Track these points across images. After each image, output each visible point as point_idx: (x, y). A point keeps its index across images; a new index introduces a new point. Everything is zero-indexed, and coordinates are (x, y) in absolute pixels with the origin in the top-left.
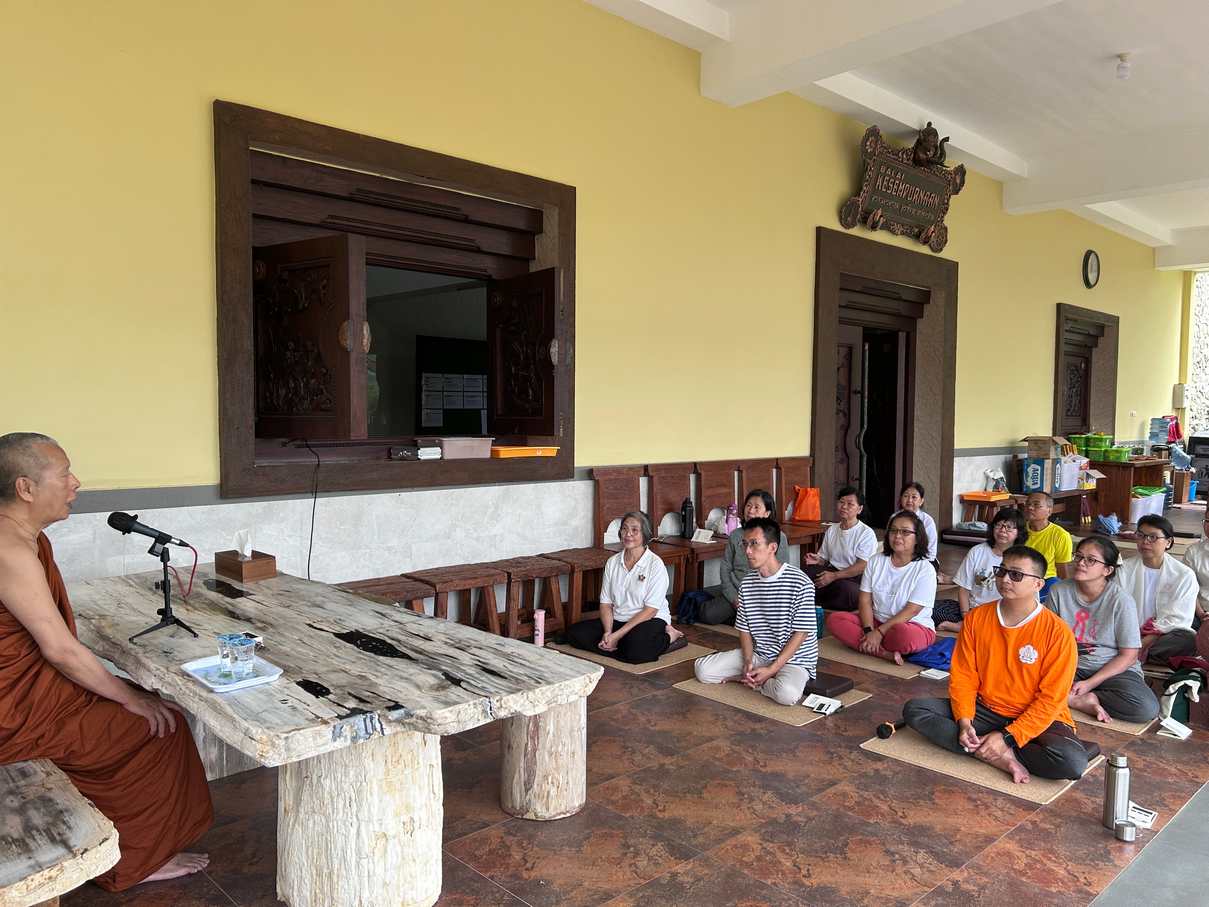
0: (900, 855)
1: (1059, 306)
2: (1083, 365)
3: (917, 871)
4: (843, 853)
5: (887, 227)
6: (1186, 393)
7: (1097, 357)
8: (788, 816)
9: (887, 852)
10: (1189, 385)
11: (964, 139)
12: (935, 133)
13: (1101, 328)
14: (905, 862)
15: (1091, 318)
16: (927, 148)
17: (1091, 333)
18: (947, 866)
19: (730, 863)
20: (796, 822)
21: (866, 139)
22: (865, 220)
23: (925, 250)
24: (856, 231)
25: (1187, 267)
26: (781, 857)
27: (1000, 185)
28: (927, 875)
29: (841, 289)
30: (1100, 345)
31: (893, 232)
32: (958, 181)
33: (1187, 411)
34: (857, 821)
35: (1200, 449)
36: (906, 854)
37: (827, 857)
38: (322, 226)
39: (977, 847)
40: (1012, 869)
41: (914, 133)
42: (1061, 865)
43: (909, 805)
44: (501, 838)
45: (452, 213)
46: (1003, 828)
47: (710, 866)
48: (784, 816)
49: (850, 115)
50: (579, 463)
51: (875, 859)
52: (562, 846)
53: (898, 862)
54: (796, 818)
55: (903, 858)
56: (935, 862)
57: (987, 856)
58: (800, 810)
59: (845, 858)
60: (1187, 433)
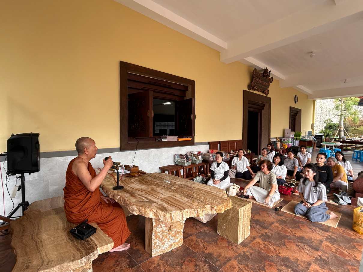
0: (301, 246)
1: (290, 107)
2: (294, 120)
3: (307, 252)
4: (285, 245)
5: (257, 90)
6: (314, 126)
7: (297, 118)
9: (296, 245)
10: (314, 124)
11: (274, 72)
12: (268, 70)
13: (298, 112)
14: (303, 249)
15: (296, 110)
16: (266, 73)
17: (296, 113)
18: (314, 250)
19: (257, 248)
21: (254, 71)
22: (253, 89)
23: (264, 95)
24: (251, 91)
25: (314, 99)
27: (279, 81)
28: (311, 253)
29: (249, 104)
30: (297, 115)
31: (259, 91)
33: (314, 129)
34: (284, 235)
35: (317, 137)
36: (302, 246)
37: (282, 247)
38: (142, 89)
39: (319, 244)
40: (333, 251)
41: (263, 70)
42: (344, 250)
43: (295, 230)
44: (196, 239)
45: (169, 86)
46: (323, 237)
47: (252, 249)
48: (265, 233)
49: (250, 66)
50: (195, 141)
51: (294, 247)
52: (212, 242)
53: (301, 249)
54: (268, 234)
55: (302, 247)
56: (311, 249)
57: (324, 247)
58: (268, 231)
59: (287, 247)
60: (314, 134)
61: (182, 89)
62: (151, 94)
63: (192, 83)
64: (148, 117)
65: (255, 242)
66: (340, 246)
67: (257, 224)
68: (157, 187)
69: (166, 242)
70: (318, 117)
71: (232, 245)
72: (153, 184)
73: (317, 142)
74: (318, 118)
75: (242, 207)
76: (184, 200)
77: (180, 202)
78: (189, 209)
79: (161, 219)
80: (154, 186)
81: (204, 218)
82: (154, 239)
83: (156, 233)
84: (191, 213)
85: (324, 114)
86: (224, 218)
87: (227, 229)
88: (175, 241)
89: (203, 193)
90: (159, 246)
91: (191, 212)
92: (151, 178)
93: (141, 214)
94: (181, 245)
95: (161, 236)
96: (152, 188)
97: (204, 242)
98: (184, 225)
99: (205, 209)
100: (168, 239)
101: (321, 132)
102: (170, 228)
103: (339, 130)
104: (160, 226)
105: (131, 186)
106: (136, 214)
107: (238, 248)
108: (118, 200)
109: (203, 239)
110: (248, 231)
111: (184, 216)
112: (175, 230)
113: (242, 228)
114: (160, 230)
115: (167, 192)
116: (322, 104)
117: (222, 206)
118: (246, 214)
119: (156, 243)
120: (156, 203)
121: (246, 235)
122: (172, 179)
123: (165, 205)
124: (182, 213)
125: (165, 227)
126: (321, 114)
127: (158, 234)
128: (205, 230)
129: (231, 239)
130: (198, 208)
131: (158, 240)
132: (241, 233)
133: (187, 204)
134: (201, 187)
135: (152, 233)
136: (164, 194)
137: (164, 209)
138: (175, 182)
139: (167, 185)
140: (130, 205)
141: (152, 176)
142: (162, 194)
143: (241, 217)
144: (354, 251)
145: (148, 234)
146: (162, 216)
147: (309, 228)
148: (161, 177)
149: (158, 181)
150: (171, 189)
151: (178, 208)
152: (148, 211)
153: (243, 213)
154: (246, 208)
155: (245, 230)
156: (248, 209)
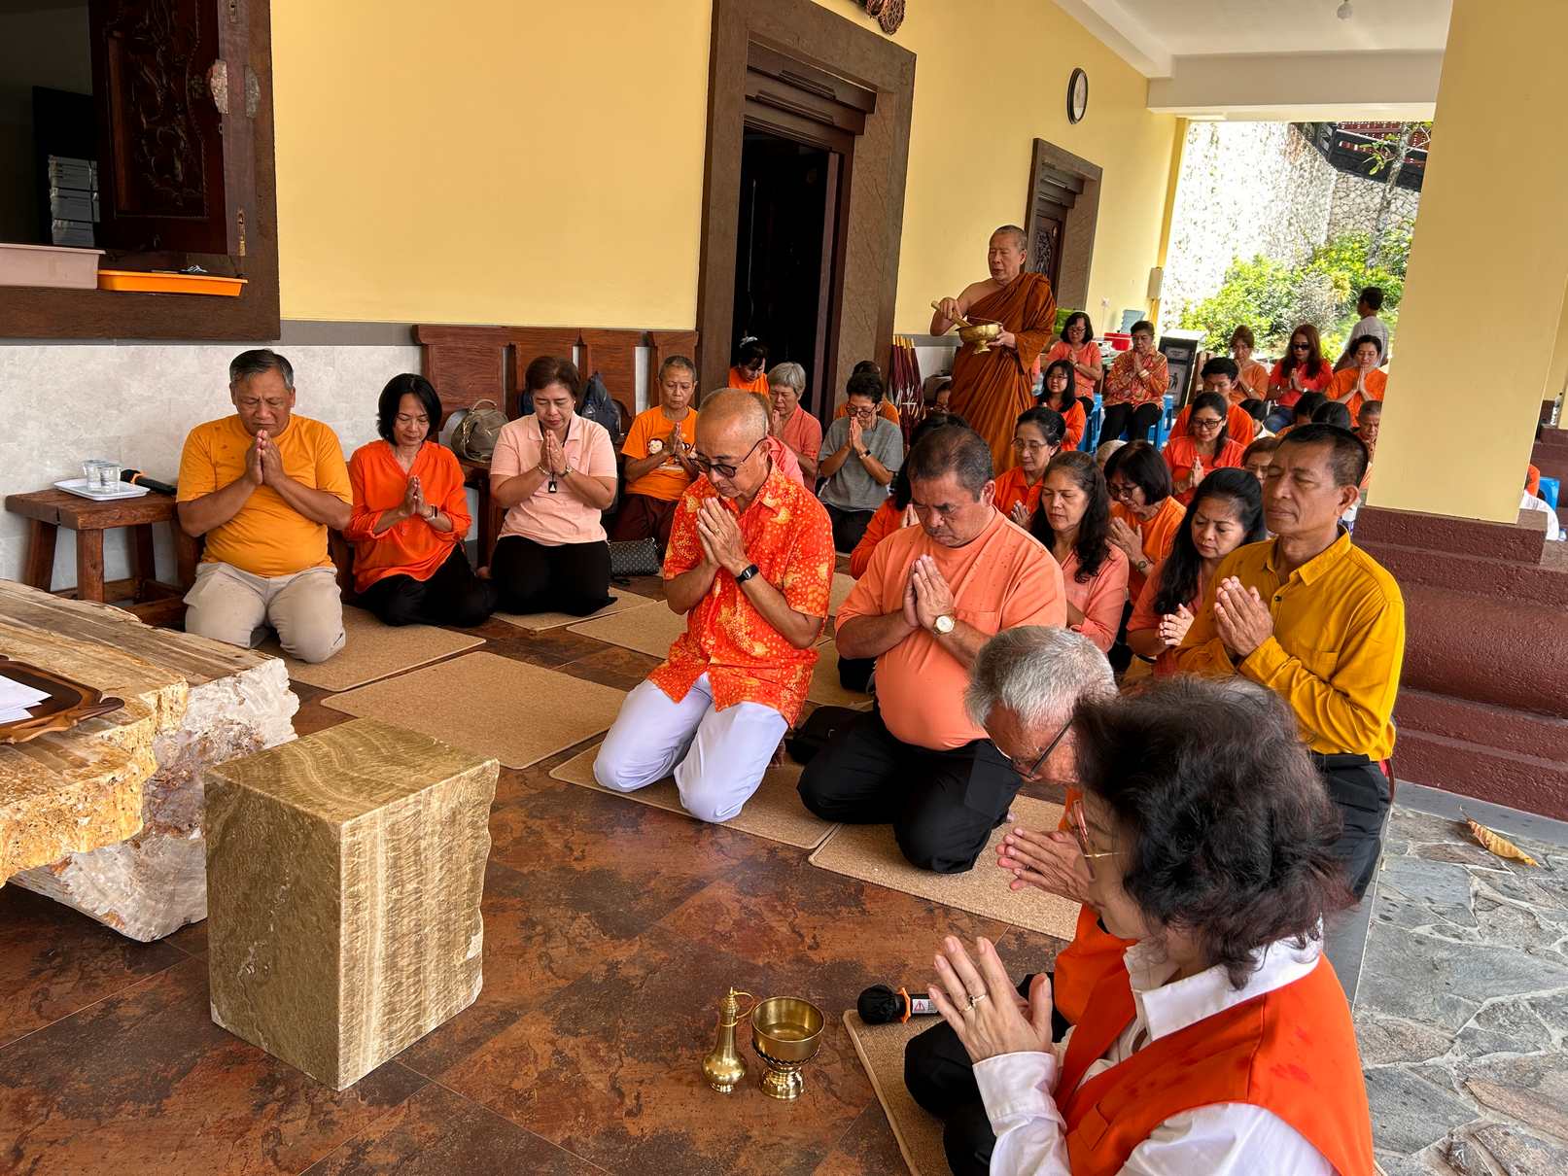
1: (1036, 142)
2: (1055, 232)
6: (1165, 281)
7: (1072, 223)
8: (613, 967)
13: (1081, 181)
15: (1072, 167)
17: (1070, 187)
19: (486, 1099)
23: (871, 25)
25: (1181, 112)
29: (750, 69)
30: (1076, 206)
33: (1162, 302)
34: (734, 964)
47: (441, 1114)
48: (603, 969)
52: (120, 1101)
54: (627, 971)
58: (635, 950)
65: (497, 1043)
67: (578, 904)
71: (287, 1102)
74: (1192, 234)
75: (386, 802)
81: (129, 907)
86: (246, 897)
87: (266, 983)
110: (461, 977)
113: (378, 964)
118: (434, 857)
121: (432, 1008)
128: (111, 1006)
132: (378, 1000)
143: (361, 886)
153: (394, 849)
154: (435, 804)
155: (417, 972)
156: (446, 812)
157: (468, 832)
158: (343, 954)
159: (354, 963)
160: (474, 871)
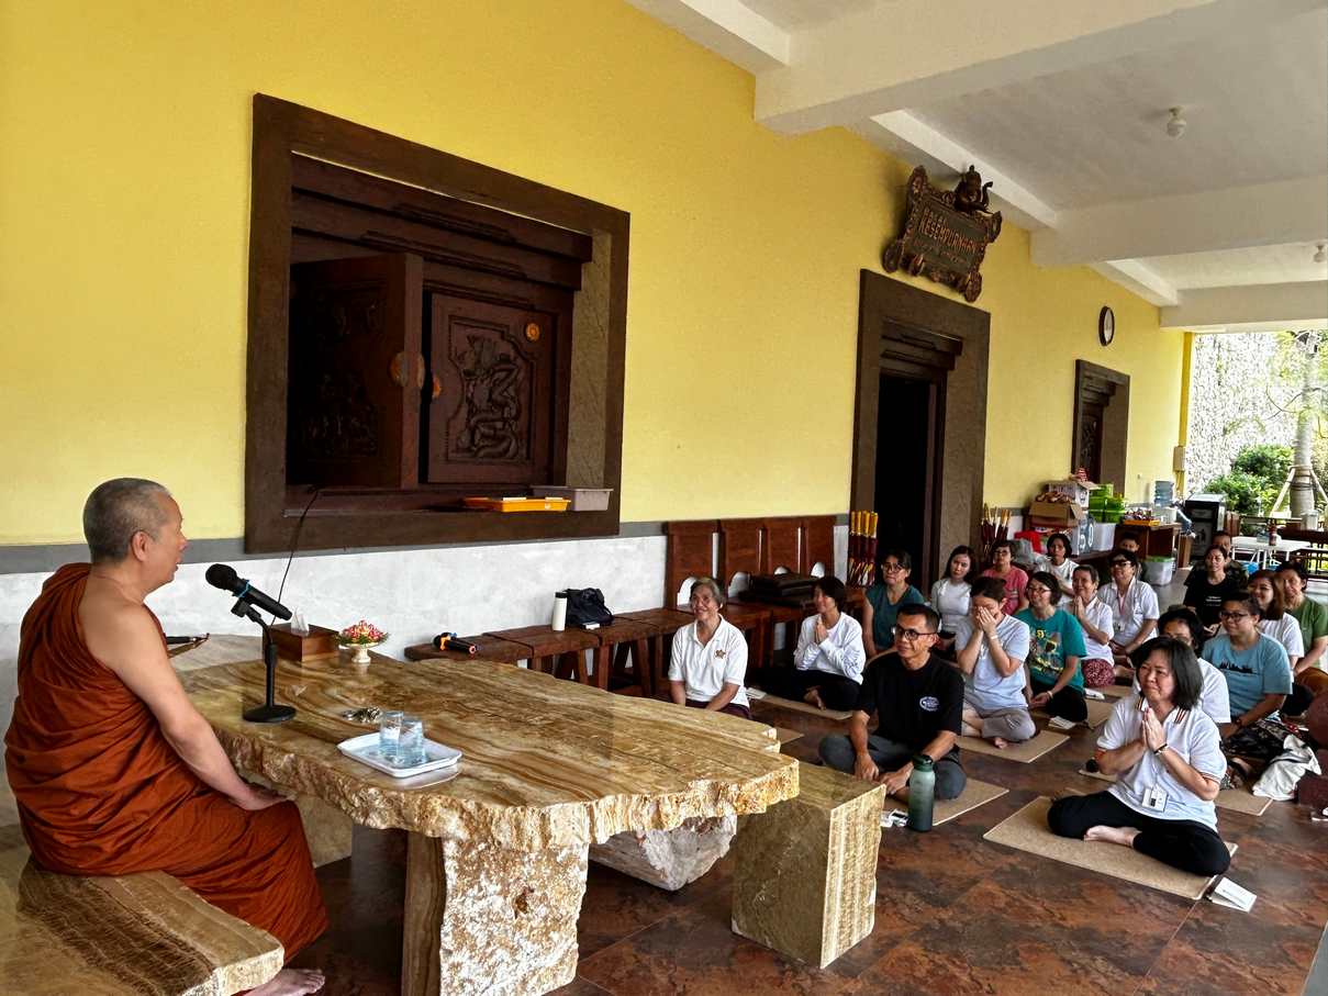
0: (1078, 964)
1: (1078, 362)
2: (1095, 425)
3: (1102, 981)
4: (1018, 963)
5: (928, 274)
6: (1187, 456)
7: (1107, 416)
8: (942, 921)
9: (1063, 960)
10: (1188, 447)
11: (1006, 188)
12: (977, 177)
13: (1112, 387)
14: (1087, 973)
15: (1106, 376)
16: (970, 190)
17: (1105, 391)
18: (1130, 974)
19: (904, 979)
20: (954, 928)
21: (913, 179)
22: (908, 265)
23: (959, 299)
24: (897, 276)
25: (1188, 329)
26: (956, 971)
27: (1030, 231)
28: (1115, 987)
29: (884, 337)
30: (1111, 404)
31: (934, 281)
32: (995, 228)
33: (1186, 474)
34: (1017, 926)
35: (1195, 513)
36: (1083, 962)
37: (1003, 969)
38: (362, 243)
39: (1152, 951)
40: (1199, 975)
41: (954, 175)
42: (1244, 968)
43: (1063, 905)
44: (635, 957)
45: (498, 234)
46: (1168, 928)
47: (883, 983)
48: (937, 922)
49: (895, 152)
50: (625, 516)
51: (1052, 967)
52: (708, 964)
53: (1079, 972)
54: (951, 924)
55: (1083, 967)
56: (1117, 970)
57: (1167, 962)
58: (951, 914)
59: (1022, 969)
60: (1186, 496)
61: (566, 248)
62: (415, 271)
63: (617, 223)
64: (400, 388)
65: (892, 955)
66: (1230, 954)
67: (905, 888)
68: (460, 718)
69: (503, 967)
70: (1203, 413)
71: (796, 972)
72: (439, 707)
73: (1193, 535)
74: (1205, 420)
75: (844, 801)
76: (595, 766)
77: (577, 771)
78: (620, 796)
79: (502, 839)
80: (443, 715)
81: (669, 867)
82: (449, 953)
83: (458, 921)
84: (630, 812)
85: (1231, 402)
86: (763, 855)
87: (772, 905)
88: (541, 961)
89: (677, 736)
90: (470, 981)
91: (627, 807)
92: (423, 682)
93: (403, 826)
94: (569, 981)
95: (481, 940)
96: (437, 720)
97: (672, 966)
98: (583, 890)
99: (689, 796)
100: (514, 951)
101: (1213, 490)
102: (521, 904)
103: (1290, 477)
104: (480, 889)
105: (331, 715)
106: (383, 827)
107: (822, 983)
108: (285, 773)
109: (670, 956)
110: (867, 915)
111: (599, 824)
112: (543, 910)
113: (839, 896)
114: (476, 908)
115: (515, 737)
116: (1224, 354)
117: (758, 786)
118: (861, 836)
119: (456, 967)
120: (469, 776)
121: (855, 930)
122: (526, 684)
123: (511, 782)
124: (591, 813)
125: (499, 894)
126: (1218, 404)
127: (469, 928)
128: (673, 921)
129: (790, 949)
130: (660, 790)
131: (468, 954)
132: (837, 918)
133: (607, 777)
134: (664, 716)
135: (440, 923)
136: (497, 742)
137: (511, 798)
138: (543, 695)
139: (507, 709)
140: (352, 785)
141: (427, 673)
142: (488, 742)
143: (836, 848)
144: (1280, 969)
145: (421, 931)
146: (504, 826)
147: (1121, 896)
148: (470, 679)
149: (459, 695)
150: (530, 725)
151: (575, 792)
152: (439, 809)
153: (848, 829)
154: (863, 807)
155: (851, 907)
156: (866, 812)
157: (873, 826)
158: (827, 887)
159: (831, 890)
160: (874, 849)
